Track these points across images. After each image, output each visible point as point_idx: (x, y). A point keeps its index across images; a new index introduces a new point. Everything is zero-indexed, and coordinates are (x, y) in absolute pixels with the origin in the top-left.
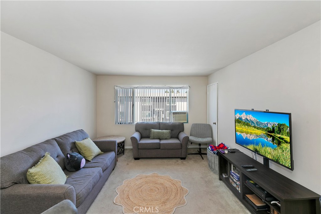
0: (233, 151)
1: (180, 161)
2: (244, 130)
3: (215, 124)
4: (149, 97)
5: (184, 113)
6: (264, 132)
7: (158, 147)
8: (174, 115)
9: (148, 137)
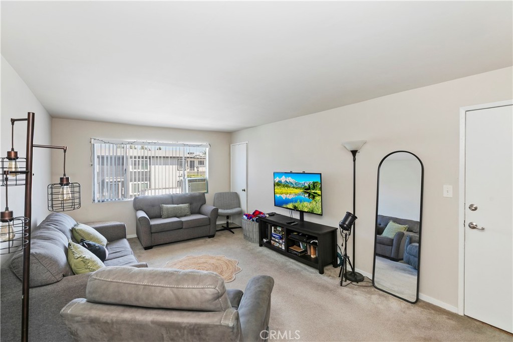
0: (272, 215)
1: (209, 240)
2: (284, 191)
3: (244, 191)
4: (146, 158)
5: (204, 180)
6: (302, 191)
7: (180, 226)
8: (190, 183)
9: (160, 217)
